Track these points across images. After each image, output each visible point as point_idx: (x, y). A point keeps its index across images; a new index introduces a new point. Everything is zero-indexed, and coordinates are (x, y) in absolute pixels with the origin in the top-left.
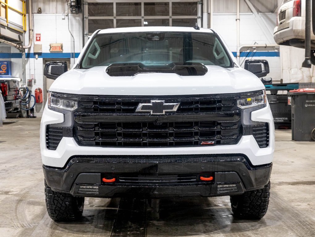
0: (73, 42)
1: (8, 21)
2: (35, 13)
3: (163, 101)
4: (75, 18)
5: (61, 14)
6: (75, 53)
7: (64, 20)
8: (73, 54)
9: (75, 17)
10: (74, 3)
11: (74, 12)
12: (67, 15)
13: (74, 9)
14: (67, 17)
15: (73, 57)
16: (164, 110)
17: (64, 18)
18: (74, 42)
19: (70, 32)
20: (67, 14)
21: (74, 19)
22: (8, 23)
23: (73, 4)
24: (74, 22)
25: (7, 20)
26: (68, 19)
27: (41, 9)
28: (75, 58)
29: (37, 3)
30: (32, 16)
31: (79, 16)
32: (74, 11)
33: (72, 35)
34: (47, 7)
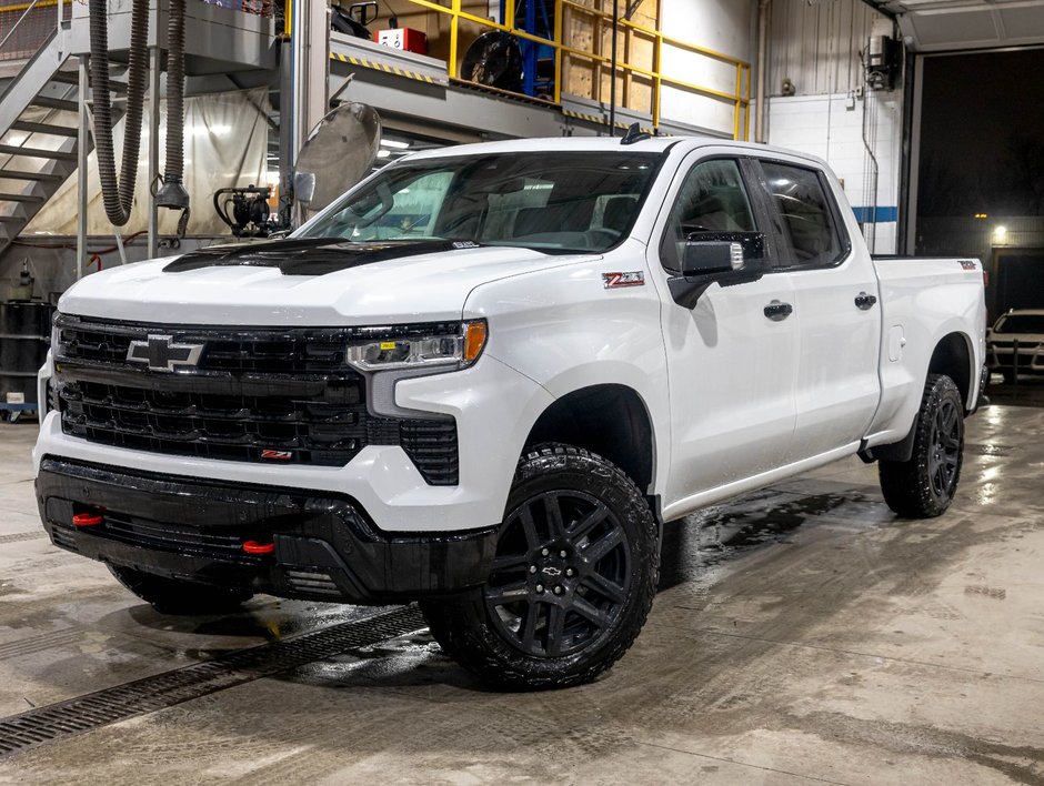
0: (873, 176)
1: (658, 121)
2: (774, 96)
3: (167, 338)
4: (883, 105)
5: (845, 96)
6: (877, 208)
7: (851, 112)
8: (870, 209)
9: (882, 101)
10: (879, 59)
11: (879, 86)
12: (862, 97)
13: (878, 79)
14: (862, 102)
15: (870, 221)
16: (169, 361)
17: (851, 105)
18: (877, 174)
19: (867, 147)
20: (860, 94)
21: (879, 107)
22: (658, 126)
23: (875, 62)
24: (880, 115)
25: (654, 117)
26: (864, 108)
27: (789, 84)
28: (877, 224)
29: (784, 67)
30: (764, 103)
31: (895, 99)
32: (878, 82)
33: (871, 153)
34: (810, 76)
